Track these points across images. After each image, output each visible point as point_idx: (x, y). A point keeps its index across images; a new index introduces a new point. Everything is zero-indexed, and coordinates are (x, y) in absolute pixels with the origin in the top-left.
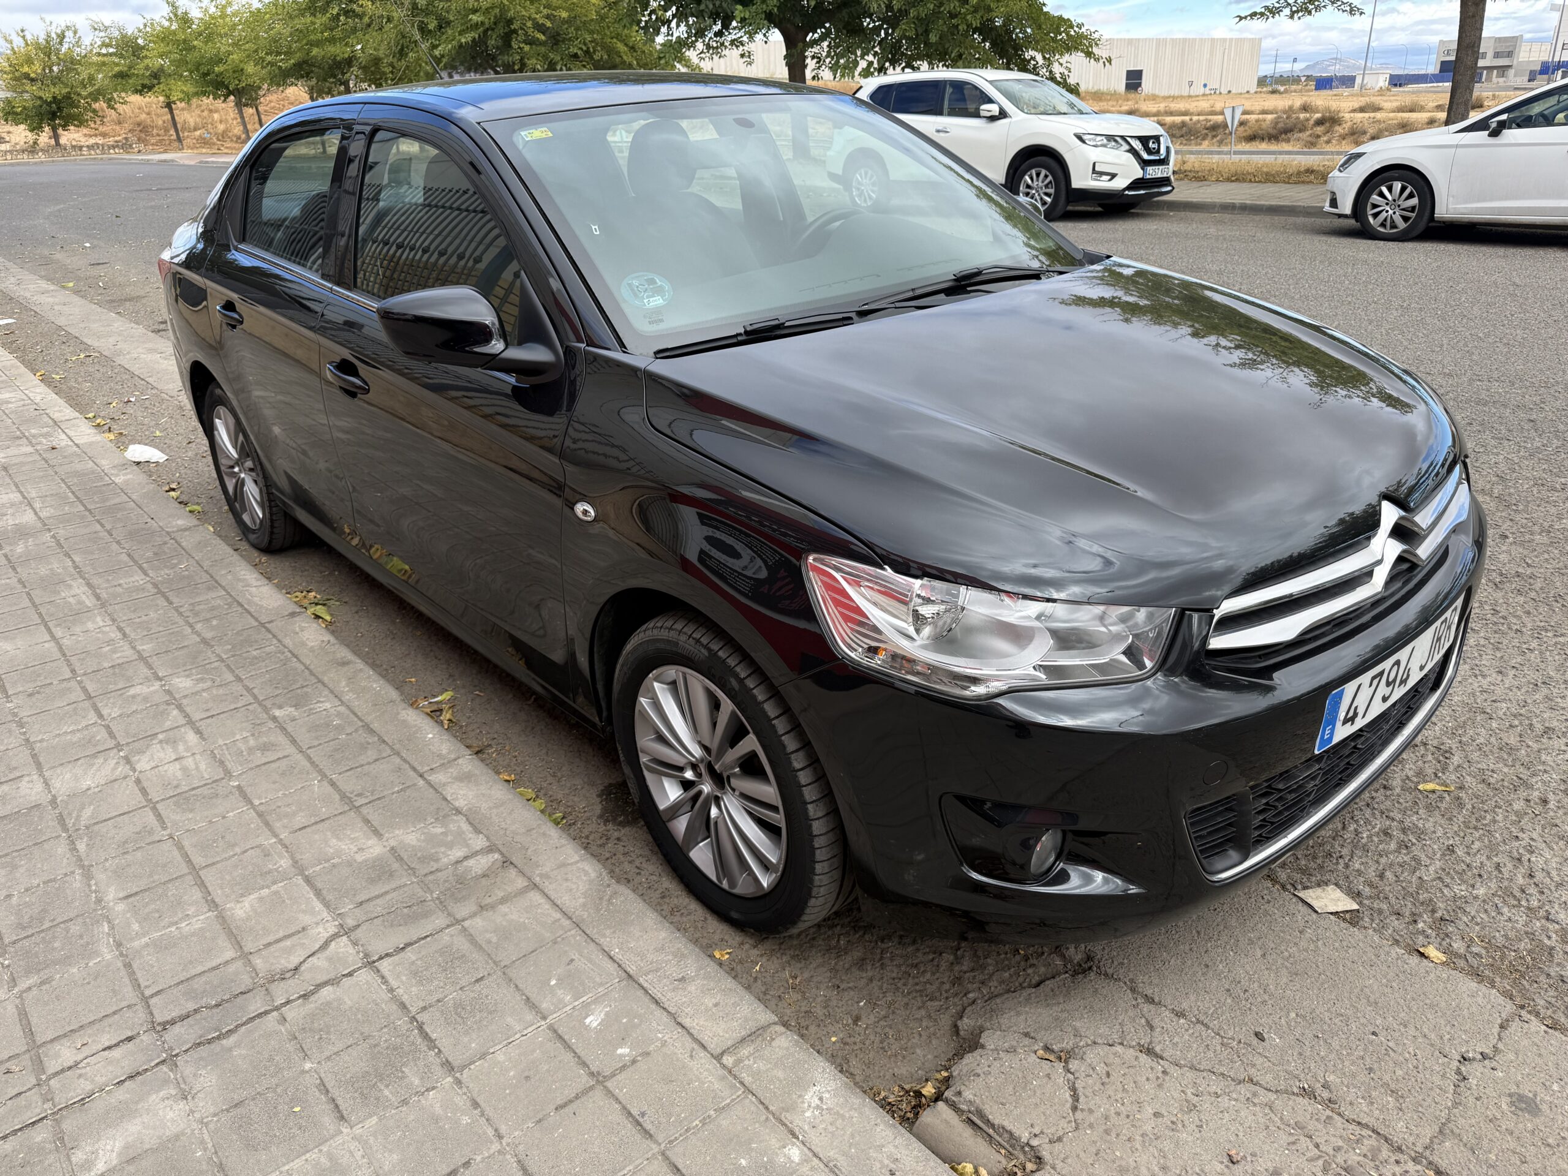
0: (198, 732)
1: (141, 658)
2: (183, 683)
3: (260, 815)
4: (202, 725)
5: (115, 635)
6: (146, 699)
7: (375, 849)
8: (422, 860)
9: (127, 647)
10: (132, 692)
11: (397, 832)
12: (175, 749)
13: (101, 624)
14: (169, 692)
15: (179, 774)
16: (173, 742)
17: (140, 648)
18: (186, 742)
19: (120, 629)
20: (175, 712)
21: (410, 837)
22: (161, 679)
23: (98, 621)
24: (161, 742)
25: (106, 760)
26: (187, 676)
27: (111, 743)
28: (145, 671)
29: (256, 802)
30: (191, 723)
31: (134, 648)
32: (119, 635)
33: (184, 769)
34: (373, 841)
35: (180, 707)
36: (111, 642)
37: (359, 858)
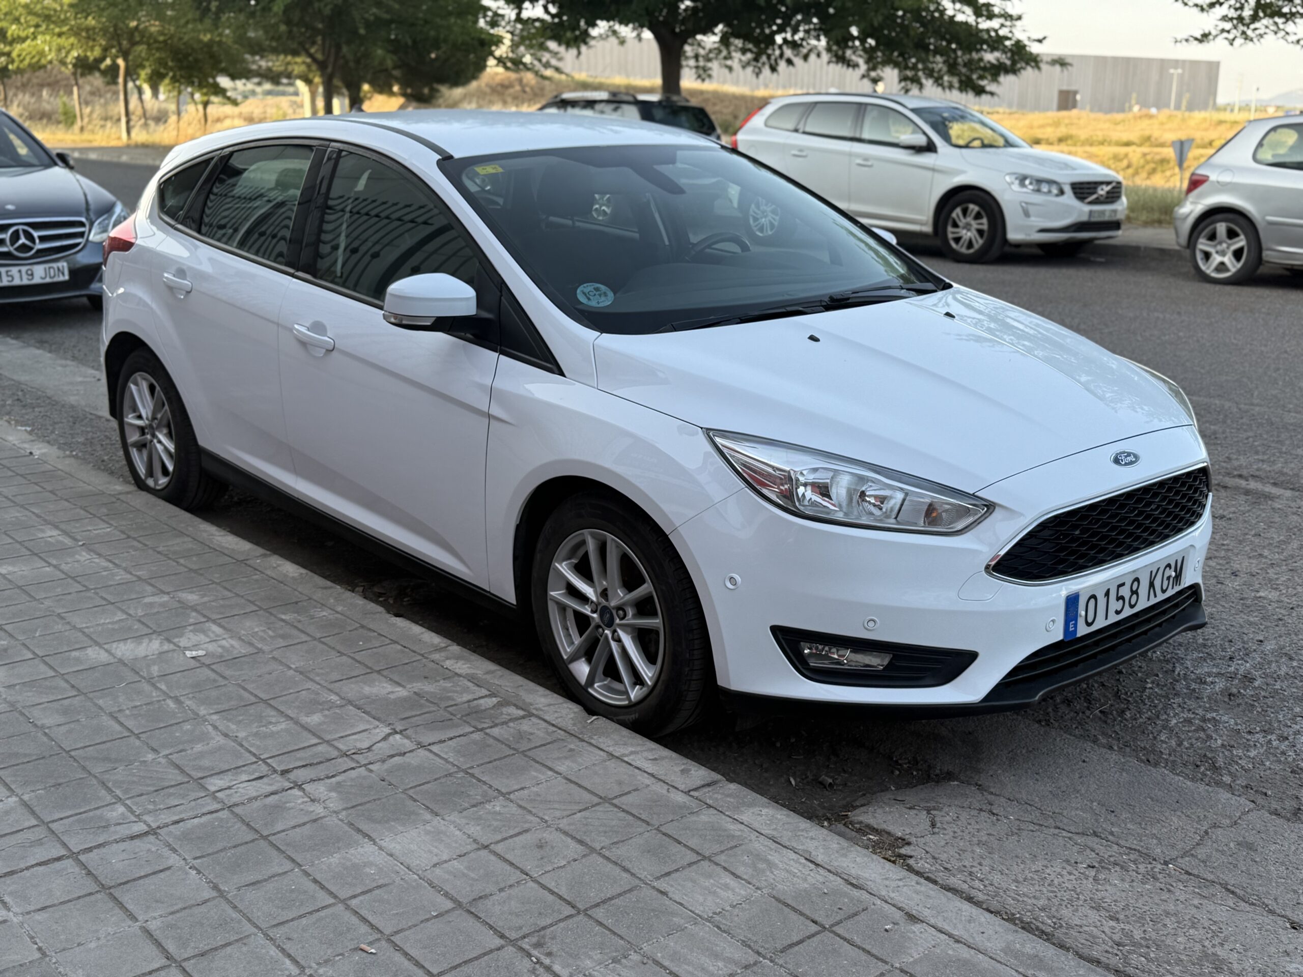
0: (220, 626)
1: (139, 578)
2: (192, 598)
3: (301, 673)
4: (223, 622)
5: (106, 564)
6: (162, 605)
7: (401, 692)
8: (441, 699)
9: (122, 572)
10: (147, 600)
11: (415, 685)
12: (208, 636)
13: (89, 557)
14: (179, 601)
15: (220, 650)
16: (204, 632)
17: (138, 573)
18: (213, 632)
19: (110, 561)
20: (194, 614)
21: (428, 687)
22: (168, 593)
23: (84, 556)
24: (191, 631)
25: (150, 640)
26: (191, 592)
27: (146, 631)
28: (149, 589)
29: (293, 666)
30: (209, 620)
31: (131, 573)
32: (111, 565)
33: (222, 647)
34: (400, 689)
35: (196, 610)
36: (106, 569)
37: (392, 696)
